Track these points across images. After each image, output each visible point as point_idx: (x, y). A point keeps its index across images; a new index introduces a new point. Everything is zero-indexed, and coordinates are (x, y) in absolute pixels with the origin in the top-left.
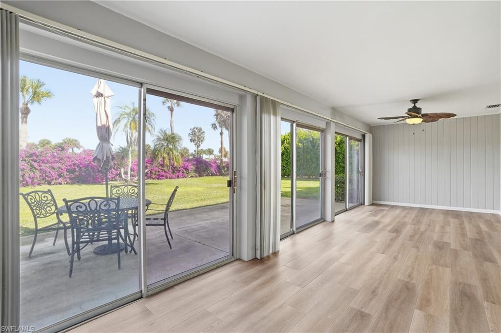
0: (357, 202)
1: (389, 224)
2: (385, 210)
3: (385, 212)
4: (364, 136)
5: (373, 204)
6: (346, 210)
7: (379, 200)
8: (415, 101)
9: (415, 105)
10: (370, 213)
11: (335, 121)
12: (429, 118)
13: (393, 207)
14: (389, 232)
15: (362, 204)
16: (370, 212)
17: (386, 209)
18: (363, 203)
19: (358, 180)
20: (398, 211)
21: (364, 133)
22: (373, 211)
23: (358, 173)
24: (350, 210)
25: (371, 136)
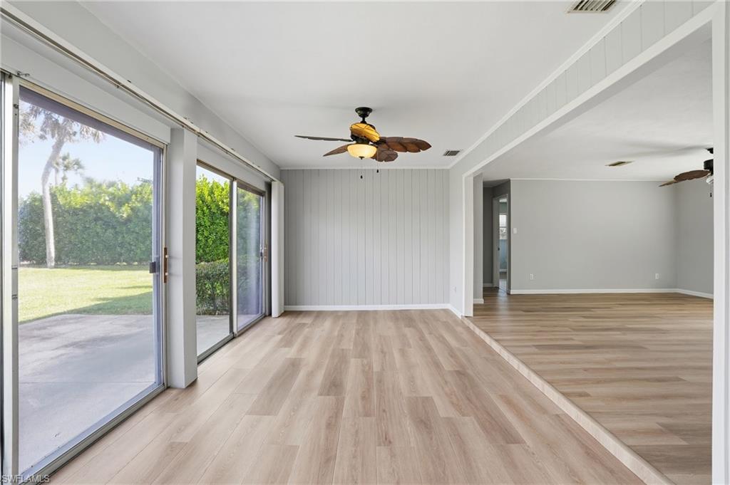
0: (258, 312)
1: (318, 366)
2: (304, 324)
3: (306, 330)
4: (269, 186)
5: (285, 314)
6: (234, 338)
7: (296, 304)
8: (364, 112)
9: (364, 119)
10: (280, 337)
11: (197, 129)
12: (388, 148)
13: (319, 314)
14: (321, 394)
15: (265, 316)
16: (279, 334)
17: (307, 320)
18: (267, 314)
19: (258, 268)
20: (327, 324)
21: (268, 180)
22: (285, 330)
23: (257, 256)
24: (239, 336)
25: (282, 187)
